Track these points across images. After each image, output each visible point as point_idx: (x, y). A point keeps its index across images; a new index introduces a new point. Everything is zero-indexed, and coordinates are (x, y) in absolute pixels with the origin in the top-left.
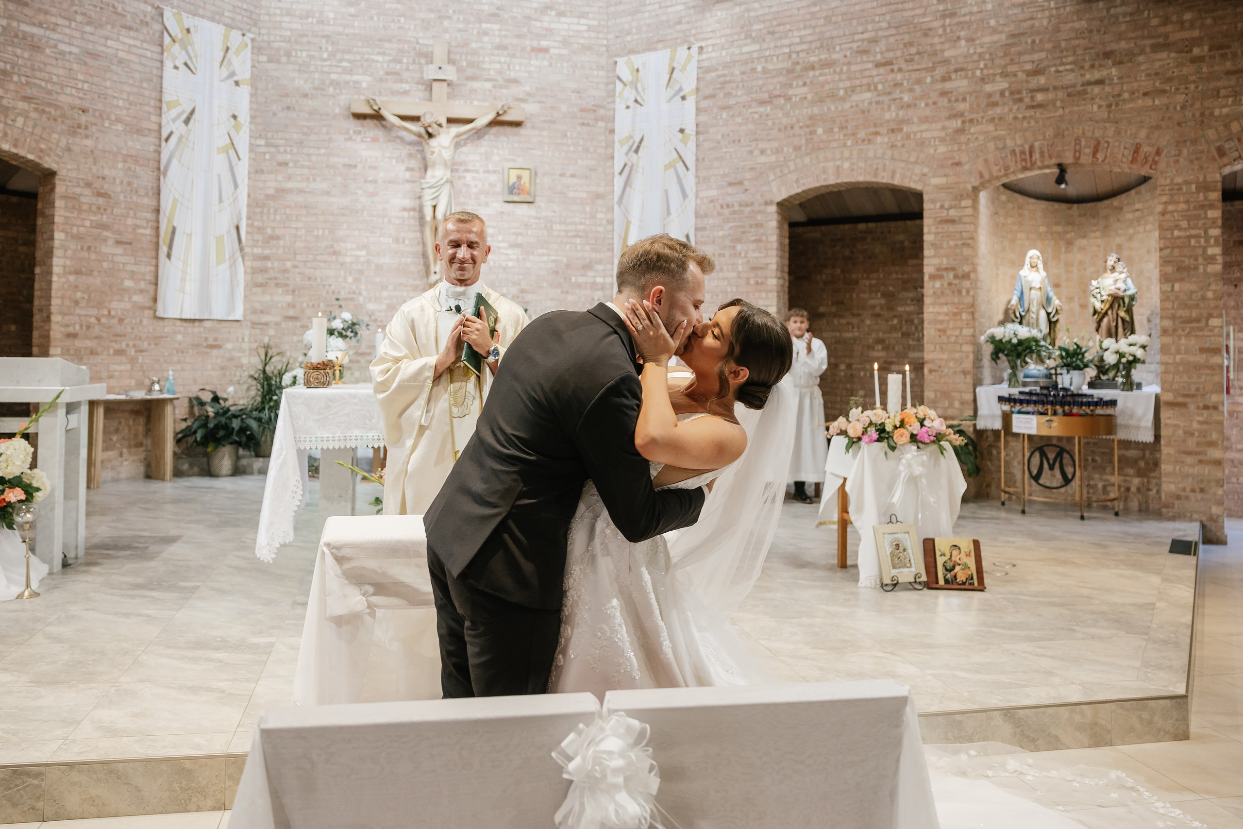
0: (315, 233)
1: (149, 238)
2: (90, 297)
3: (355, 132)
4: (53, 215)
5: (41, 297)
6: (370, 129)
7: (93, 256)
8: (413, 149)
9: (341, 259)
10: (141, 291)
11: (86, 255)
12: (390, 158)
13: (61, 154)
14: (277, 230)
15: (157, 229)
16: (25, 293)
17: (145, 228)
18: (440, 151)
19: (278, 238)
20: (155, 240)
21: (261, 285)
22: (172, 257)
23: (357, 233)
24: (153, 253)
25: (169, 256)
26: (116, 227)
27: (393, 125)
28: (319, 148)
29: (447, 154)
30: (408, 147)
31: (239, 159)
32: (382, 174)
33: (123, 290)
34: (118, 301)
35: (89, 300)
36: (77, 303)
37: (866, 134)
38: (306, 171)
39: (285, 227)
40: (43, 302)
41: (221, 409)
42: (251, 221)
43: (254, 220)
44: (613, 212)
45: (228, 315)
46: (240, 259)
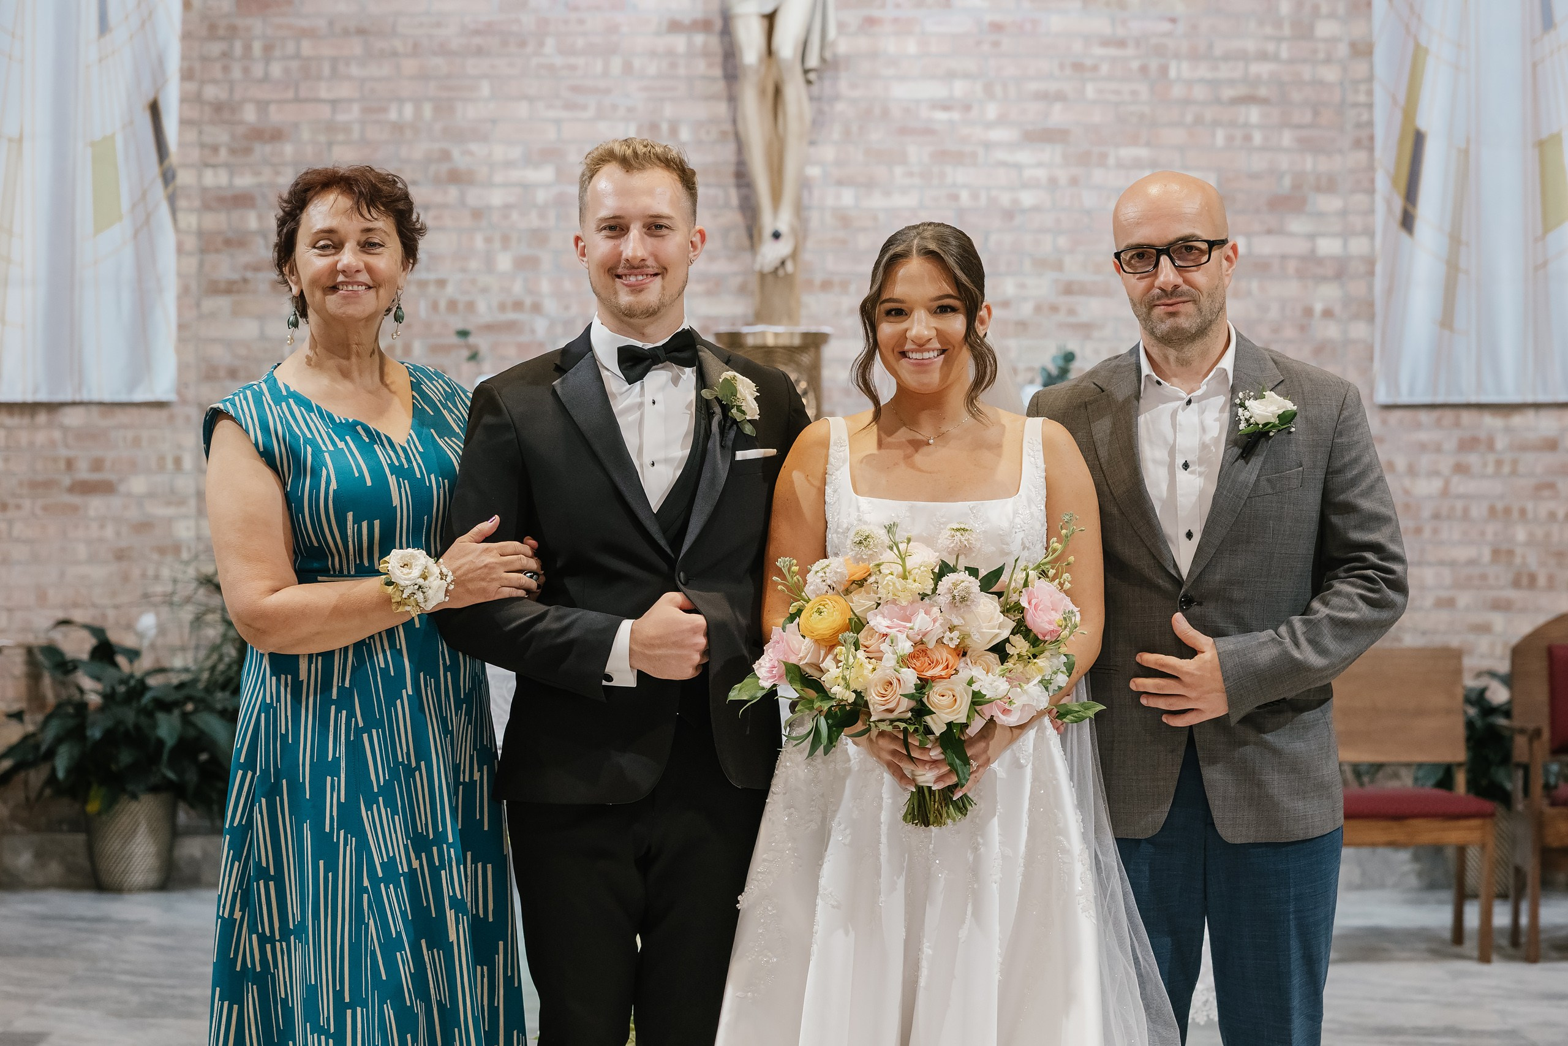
0: (393, 115)
9: (474, 197)
21: (230, 289)
23: (522, 109)
39: (300, 102)
41: (124, 681)
42: (192, 87)
43: (203, 82)
44: (1369, 17)
45: (132, 388)
46: (164, 209)
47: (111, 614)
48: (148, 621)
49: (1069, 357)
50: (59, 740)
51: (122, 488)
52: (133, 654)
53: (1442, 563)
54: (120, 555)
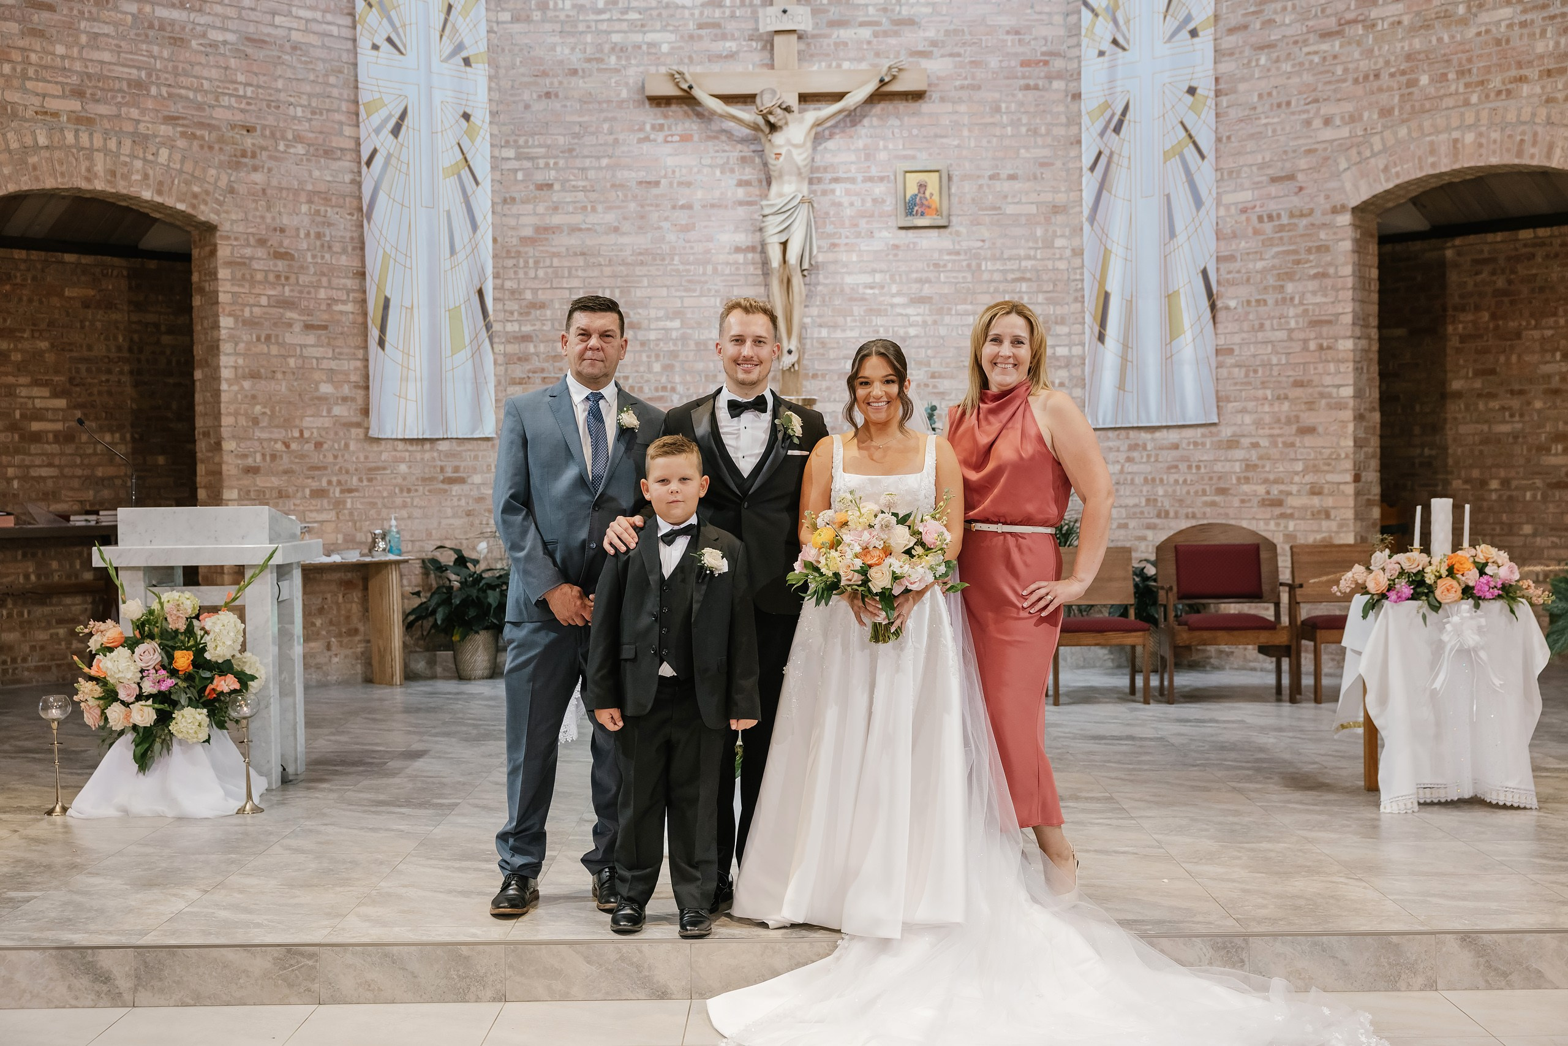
1: (351, 316)
2: (273, 411)
3: (653, 127)
4: (216, 292)
5: (206, 414)
6: (679, 122)
7: (274, 350)
8: (747, 150)
10: (345, 399)
11: (266, 350)
12: (710, 166)
13: (222, 198)
14: (540, 292)
15: (364, 301)
16: (174, 406)
17: (344, 302)
18: (789, 151)
19: (542, 306)
20: (360, 319)
22: (387, 345)
23: (664, 292)
24: (359, 341)
25: (382, 343)
26: (304, 303)
27: (713, 113)
28: (598, 158)
29: (800, 157)
30: (739, 147)
31: (477, 183)
32: (699, 194)
33: (319, 398)
34: (312, 416)
35: (272, 417)
36: (255, 421)
37: (1504, 83)
38: (581, 195)
39: (552, 288)
40: (210, 422)
41: (470, 576)
42: (499, 282)
43: (504, 280)
44: (1082, 236)
45: (473, 431)
46: (487, 341)
47: (464, 542)
48: (483, 546)
49: (934, 408)
50: (438, 605)
51: (469, 481)
52: (476, 562)
53: (1121, 506)
54: (469, 514)
